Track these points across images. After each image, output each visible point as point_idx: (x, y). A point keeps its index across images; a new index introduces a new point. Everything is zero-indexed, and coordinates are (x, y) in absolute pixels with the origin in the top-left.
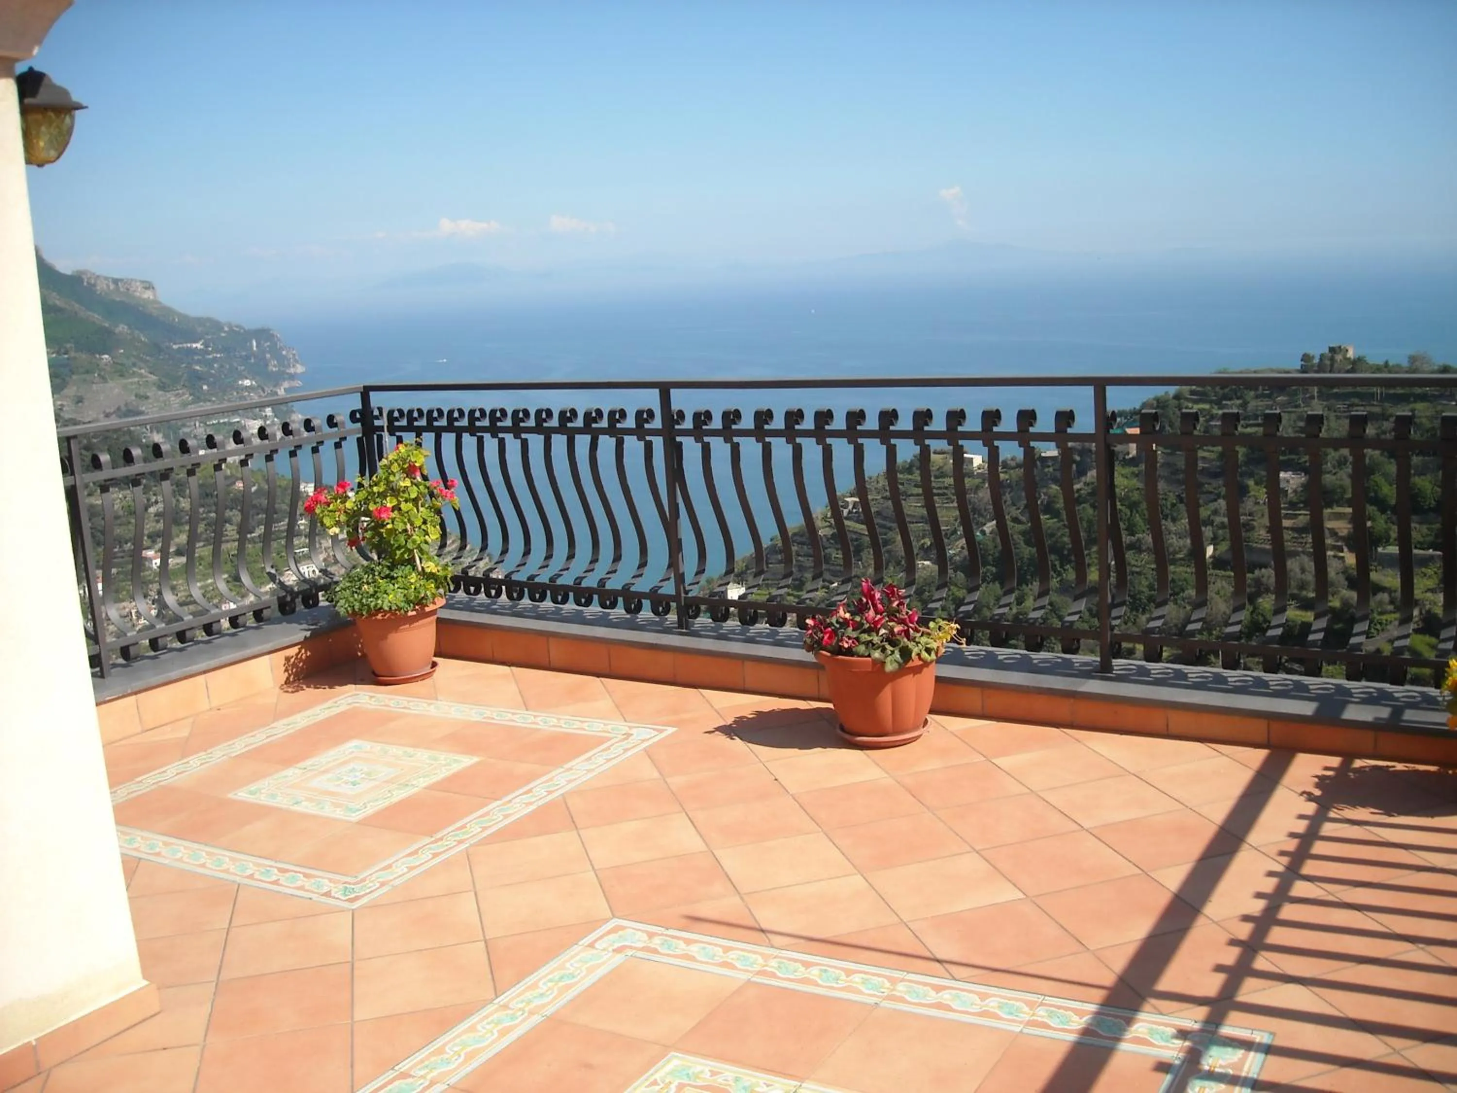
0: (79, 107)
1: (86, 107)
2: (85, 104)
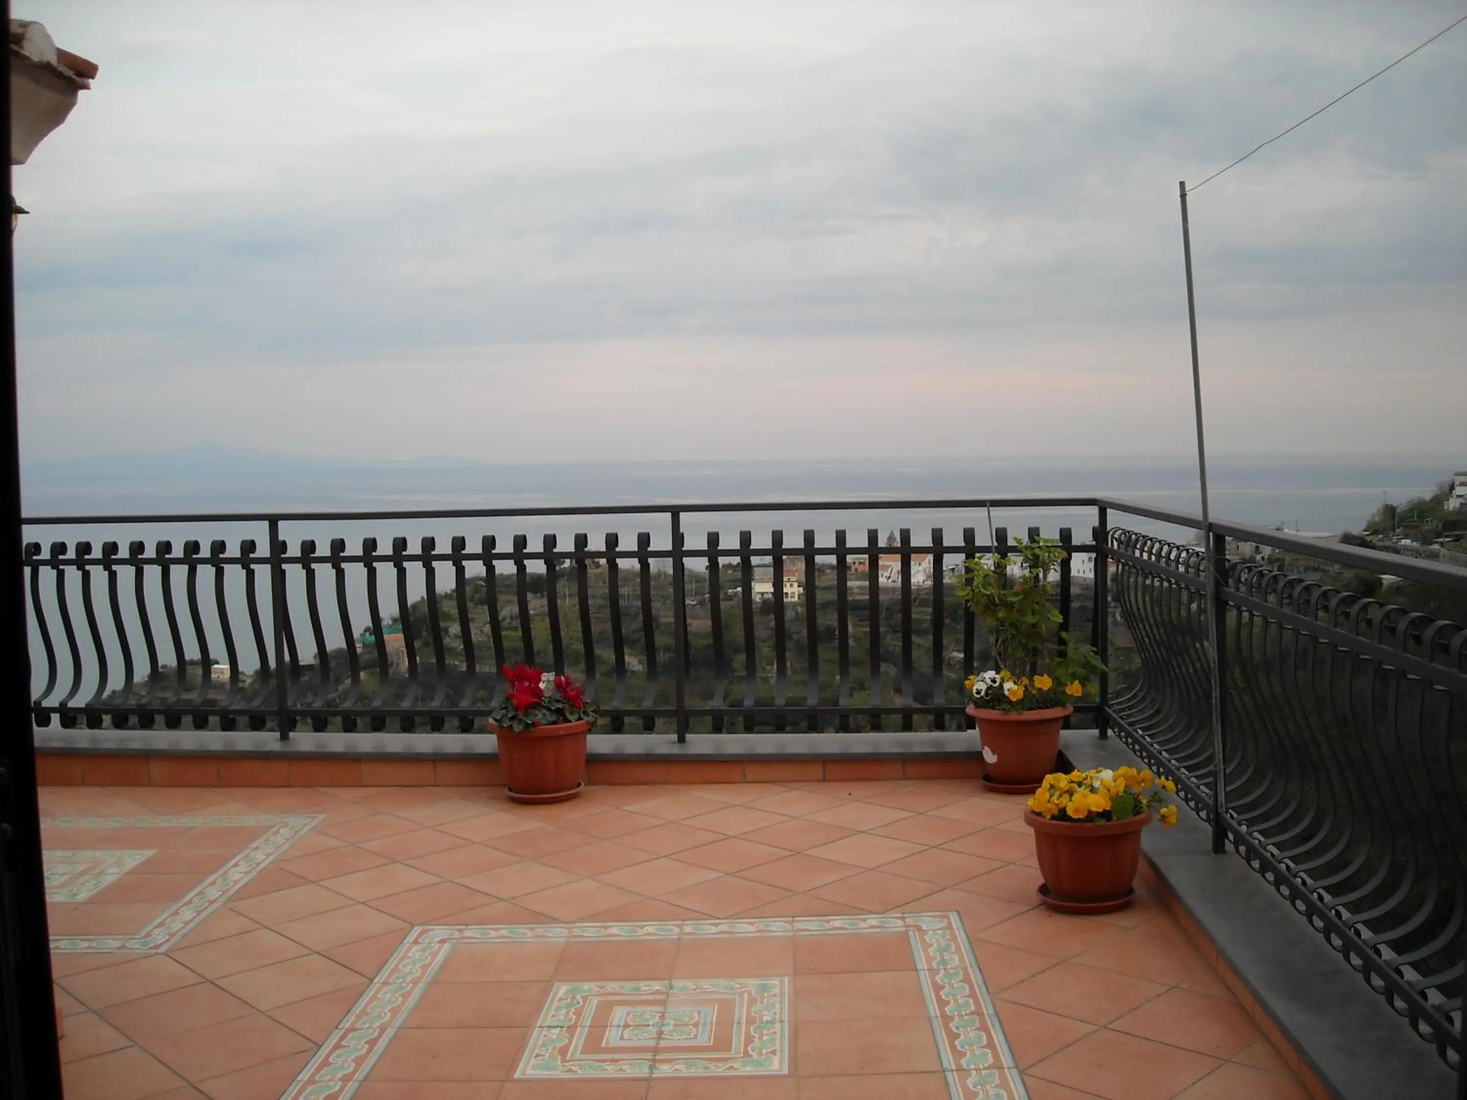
0: (22, 211)
1: (27, 213)
2: (26, 210)
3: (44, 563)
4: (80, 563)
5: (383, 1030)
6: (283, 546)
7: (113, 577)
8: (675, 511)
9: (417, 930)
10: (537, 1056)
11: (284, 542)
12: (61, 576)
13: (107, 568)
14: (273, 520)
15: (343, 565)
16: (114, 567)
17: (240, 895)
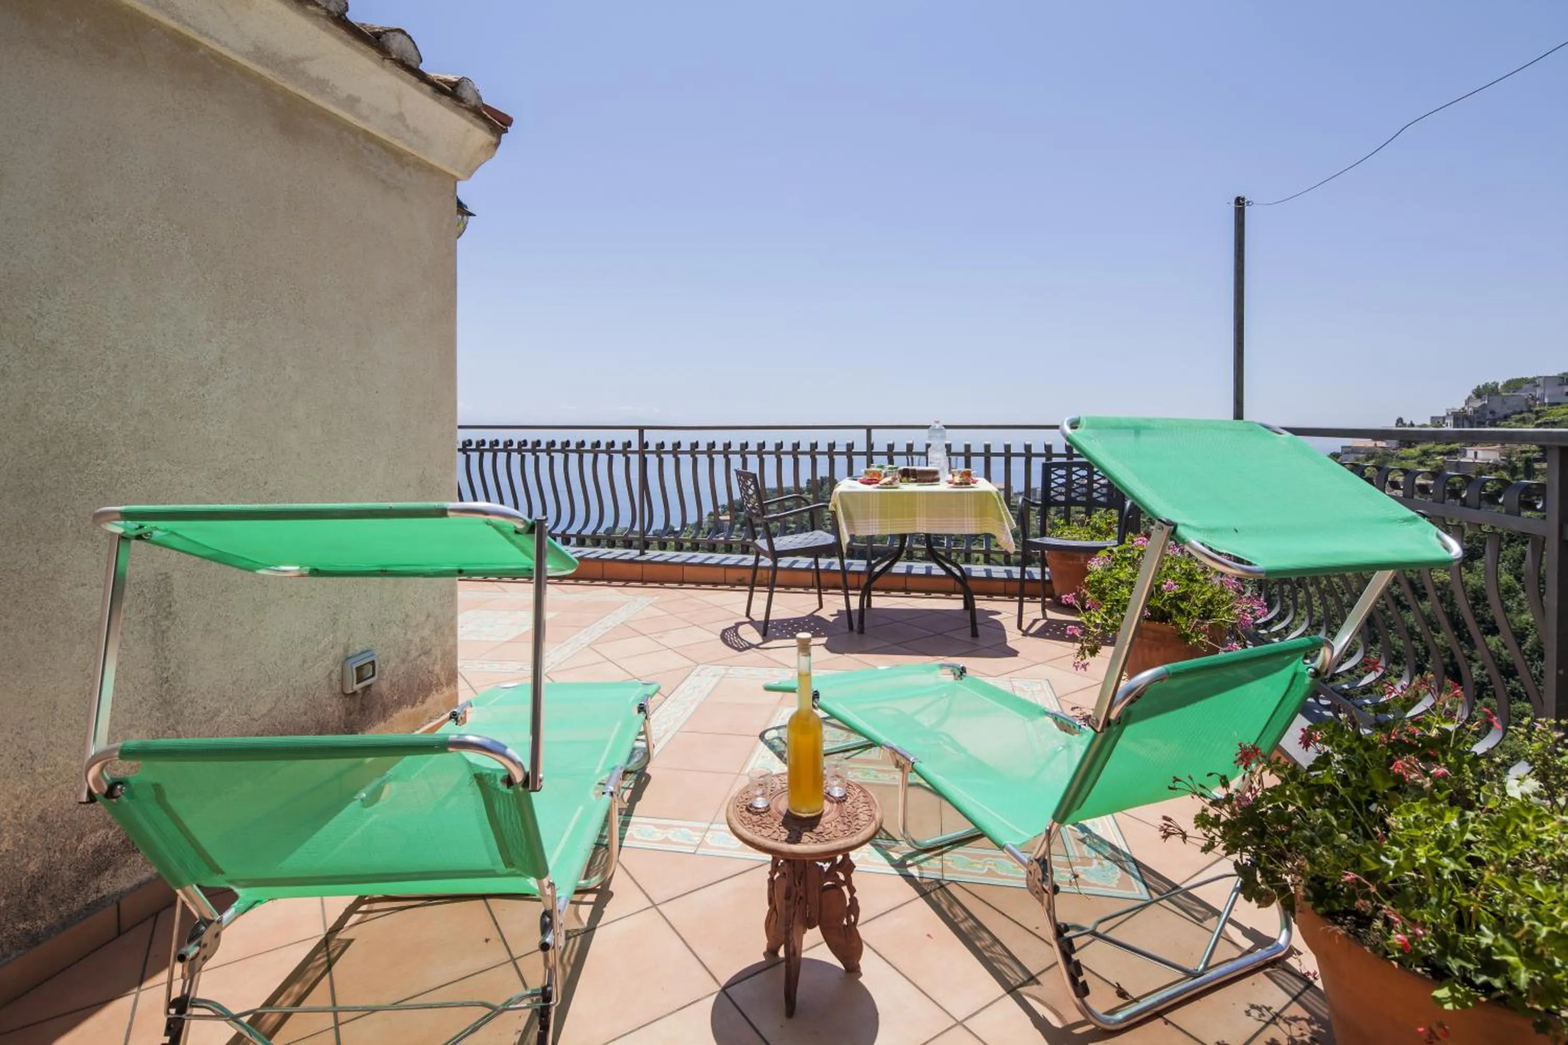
3: (514, 450)
4: (533, 451)
5: (666, 732)
6: (646, 445)
7: (552, 459)
8: (869, 429)
9: (699, 668)
10: (763, 757)
11: (647, 443)
12: (523, 458)
13: (549, 454)
14: (641, 429)
15: (679, 456)
16: (553, 454)
17: (596, 642)
